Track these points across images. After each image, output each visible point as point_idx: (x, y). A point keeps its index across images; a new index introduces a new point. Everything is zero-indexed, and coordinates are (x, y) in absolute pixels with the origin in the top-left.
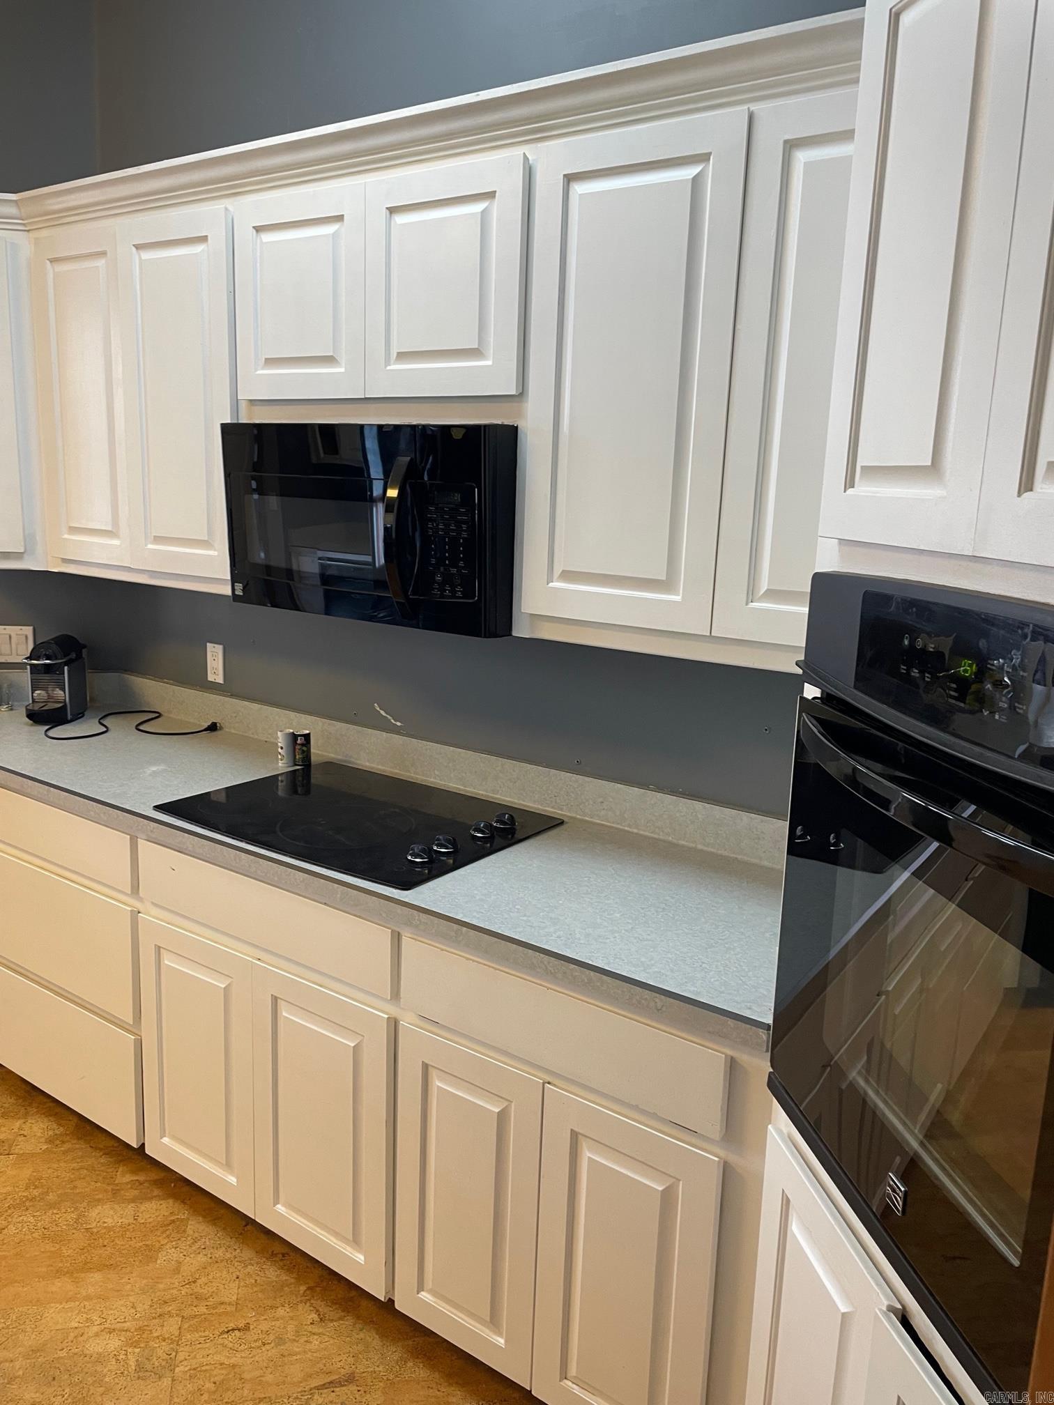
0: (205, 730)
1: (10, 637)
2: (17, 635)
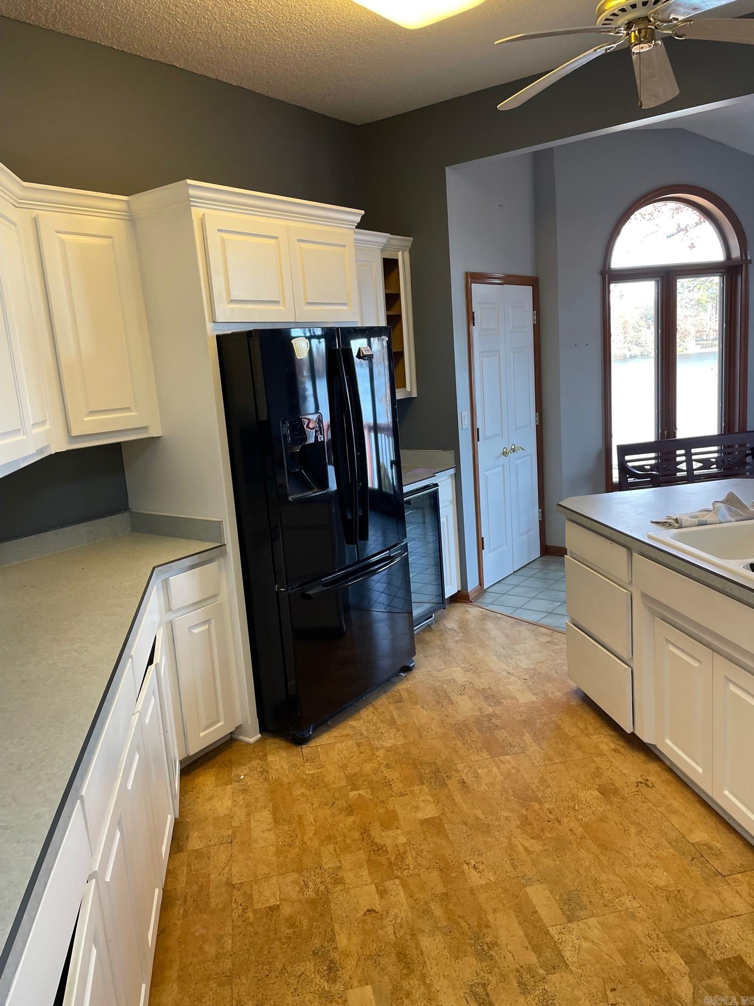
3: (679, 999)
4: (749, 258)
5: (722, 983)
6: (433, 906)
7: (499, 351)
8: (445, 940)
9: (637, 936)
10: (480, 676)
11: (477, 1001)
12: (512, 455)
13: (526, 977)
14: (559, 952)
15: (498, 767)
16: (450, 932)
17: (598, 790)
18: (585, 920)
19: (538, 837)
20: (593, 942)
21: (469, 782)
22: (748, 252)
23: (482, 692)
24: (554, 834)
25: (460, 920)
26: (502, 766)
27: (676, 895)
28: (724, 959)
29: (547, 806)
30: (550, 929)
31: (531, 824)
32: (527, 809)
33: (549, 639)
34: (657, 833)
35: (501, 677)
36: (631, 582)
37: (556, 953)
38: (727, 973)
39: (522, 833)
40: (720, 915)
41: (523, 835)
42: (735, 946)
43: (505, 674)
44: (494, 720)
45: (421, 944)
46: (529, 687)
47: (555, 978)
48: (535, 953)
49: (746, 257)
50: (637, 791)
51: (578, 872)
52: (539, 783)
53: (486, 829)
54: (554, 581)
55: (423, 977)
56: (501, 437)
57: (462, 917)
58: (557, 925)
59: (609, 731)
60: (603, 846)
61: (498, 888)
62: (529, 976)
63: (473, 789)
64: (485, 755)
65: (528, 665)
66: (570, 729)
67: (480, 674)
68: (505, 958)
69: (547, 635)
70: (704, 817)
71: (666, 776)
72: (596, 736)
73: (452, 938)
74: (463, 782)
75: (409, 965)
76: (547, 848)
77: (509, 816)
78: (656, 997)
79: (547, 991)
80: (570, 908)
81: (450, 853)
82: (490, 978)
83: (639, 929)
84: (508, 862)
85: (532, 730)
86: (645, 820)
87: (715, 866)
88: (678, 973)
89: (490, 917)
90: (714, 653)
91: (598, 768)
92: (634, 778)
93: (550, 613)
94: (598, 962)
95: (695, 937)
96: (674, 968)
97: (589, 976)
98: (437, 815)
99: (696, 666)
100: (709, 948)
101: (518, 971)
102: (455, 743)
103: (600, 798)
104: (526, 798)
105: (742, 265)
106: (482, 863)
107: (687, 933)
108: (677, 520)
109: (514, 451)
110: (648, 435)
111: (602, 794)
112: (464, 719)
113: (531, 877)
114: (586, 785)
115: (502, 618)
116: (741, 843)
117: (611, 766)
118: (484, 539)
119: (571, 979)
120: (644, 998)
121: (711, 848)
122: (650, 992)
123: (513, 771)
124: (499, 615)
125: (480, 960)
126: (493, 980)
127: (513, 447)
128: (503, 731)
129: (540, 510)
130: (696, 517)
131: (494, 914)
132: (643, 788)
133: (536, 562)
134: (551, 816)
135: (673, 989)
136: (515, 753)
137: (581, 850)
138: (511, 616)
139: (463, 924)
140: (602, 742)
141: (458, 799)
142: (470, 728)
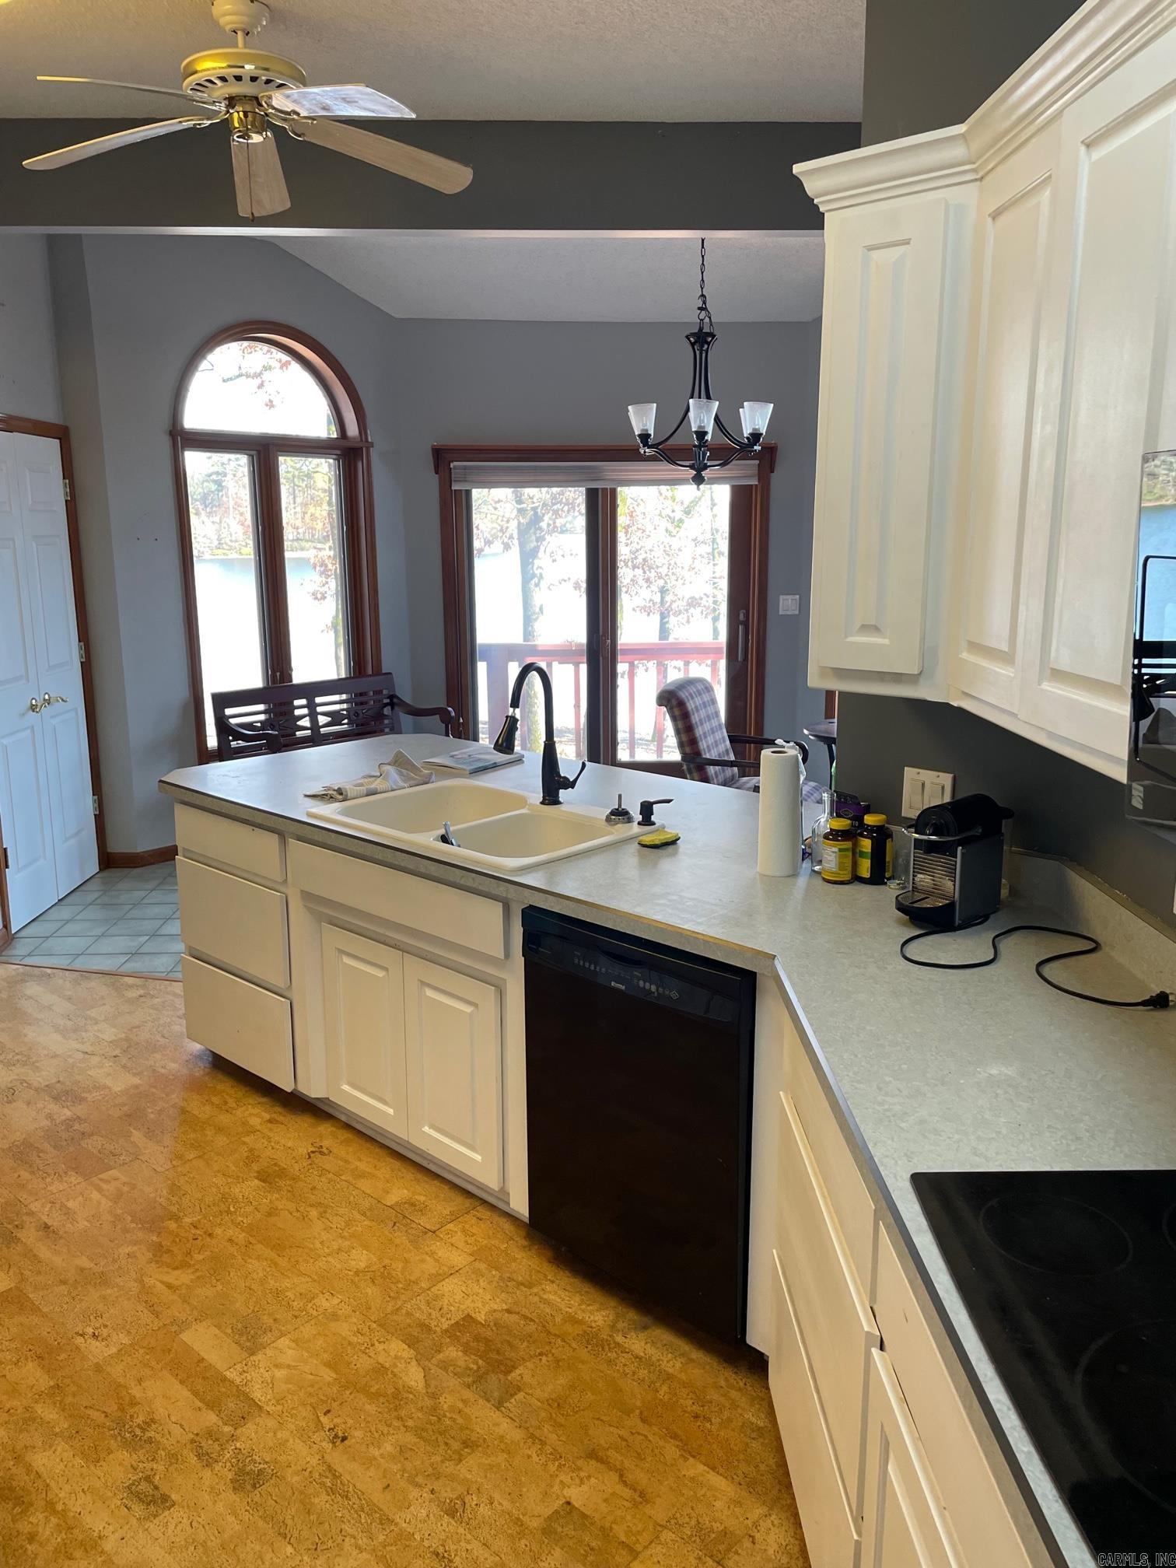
0: (1144, 1003)
1: (923, 785)
2: (932, 783)
3: (409, 1390)
4: (370, 440)
5: (455, 1352)
6: (39, 1409)
7: (13, 540)
8: (72, 1446)
9: (344, 1339)
10: (38, 1067)
11: (143, 1502)
12: (46, 711)
13: (208, 1445)
14: (246, 1396)
15: (100, 1190)
16: (77, 1432)
17: (257, 1178)
18: (272, 1345)
19: (184, 1265)
20: (289, 1366)
21: (55, 1224)
22: (369, 432)
23: (46, 1091)
24: (206, 1253)
25: (89, 1412)
26: (105, 1186)
27: (383, 1273)
28: (452, 1325)
29: (187, 1220)
30: (228, 1374)
31: (169, 1251)
32: (160, 1233)
33: (142, 992)
34: (346, 1207)
35: (73, 1062)
36: (286, 880)
37: (242, 1398)
38: (458, 1339)
39: (159, 1267)
40: (437, 1278)
41: (160, 1269)
42: (461, 1306)
43: (80, 1056)
44: (77, 1126)
45: (33, 1465)
46: (124, 1067)
47: (249, 1429)
48: (213, 1410)
49: (367, 438)
50: (310, 1164)
51: (250, 1289)
52: (170, 1194)
53: (103, 1280)
54: (131, 906)
55: (50, 1507)
56: (24, 681)
57: (91, 1407)
58: (235, 1364)
59: (257, 1098)
60: (278, 1247)
61: (137, 1350)
62: (210, 1442)
63: (65, 1232)
64: (73, 1178)
65: (116, 1036)
66: (200, 1109)
67: (37, 1064)
68: (170, 1433)
69: (137, 986)
70: (400, 1171)
71: (345, 1135)
72: (240, 1110)
73: (83, 1439)
74: (45, 1227)
75: (22, 1499)
76: (198, 1274)
77: (133, 1252)
78: (382, 1400)
79: (240, 1450)
80: (250, 1338)
81: (49, 1330)
82: (155, 1466)
83: (344, 1329)
84: (145, 1311)
85: (143, 1125)
86: (327, 1196)
87: (422, 1224)
88: (403, 1361)
89: (136, 1392)
90: (405, 954)
91: (251, 1150)
92: (303, 1149)
93: (135, 954)
94: (301, 1388)
95: (414, 1313)
96: (396, 1357)
97: (293, 1408)
98: (13, 1285)
99: (381, 976)
100: (432, 1319)
101: (192, 1441)
102: (16, 1175)
103: (263, 1187)
104: (155, 1220)
105: (362, 448)
106: (106, 1326)
107: (404, 1311)
108: (340, 791)
109: (48, 704)
110: (253, 678)
111: (264, 1181)
112: (24, 1136)
113: (184, 1320)
114: (238, 1177)
115: (54, 974)
116: (446, 1187)
117: (270, 1142)
118: (8, 850)
119: (271, 1423)
120: (368, 1407)
121: (413, 1205)
122: (374, 1397)
123: (126, 1189)
124: (49, 971)
125: (133, 1450)
126: (160, 1467)
127: (47, 697)
128: (95, 1137)
129: (96, 797)
130: (361, 785)
131: (140, 1384)
132: (318, 1159)
133: (92, 881)
134: (198, 1232)
135: (400, 1382)
136: (123, 1164)
137: (250, 1260)
138: (70, 968)
139: (94, 1414)
140: (251, 1115)
141: (44, 1252)
142: (37, 1148)
